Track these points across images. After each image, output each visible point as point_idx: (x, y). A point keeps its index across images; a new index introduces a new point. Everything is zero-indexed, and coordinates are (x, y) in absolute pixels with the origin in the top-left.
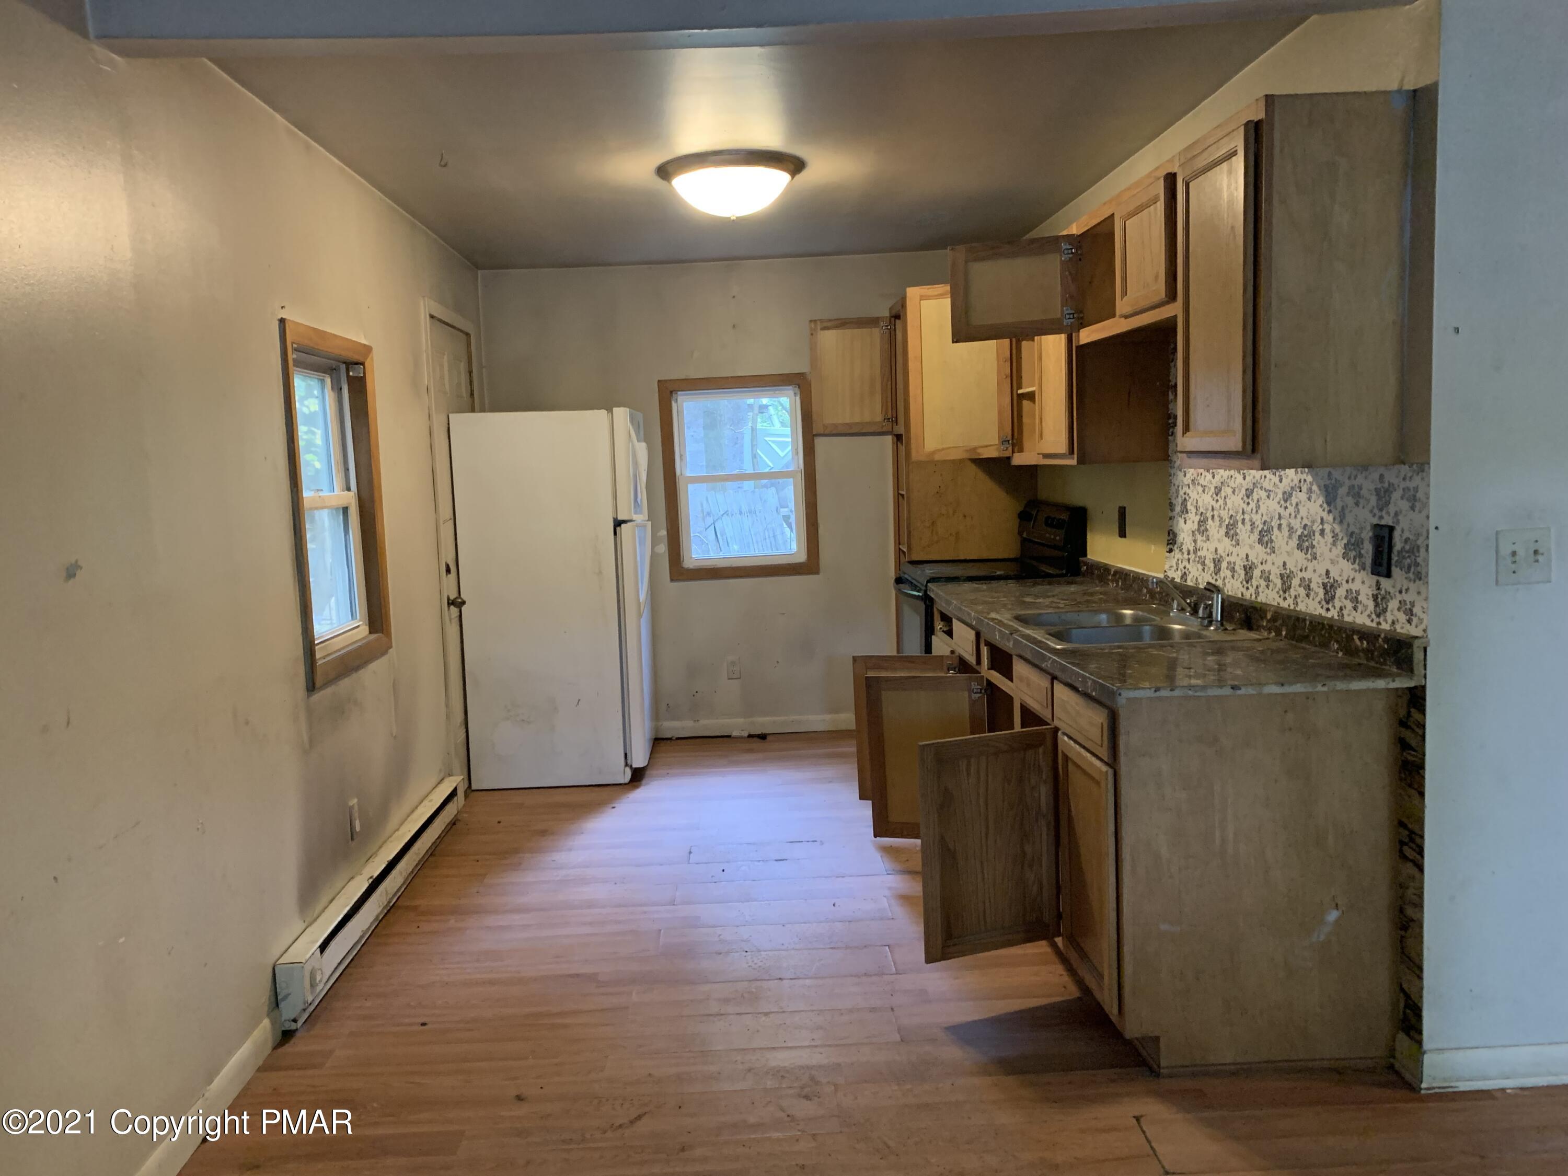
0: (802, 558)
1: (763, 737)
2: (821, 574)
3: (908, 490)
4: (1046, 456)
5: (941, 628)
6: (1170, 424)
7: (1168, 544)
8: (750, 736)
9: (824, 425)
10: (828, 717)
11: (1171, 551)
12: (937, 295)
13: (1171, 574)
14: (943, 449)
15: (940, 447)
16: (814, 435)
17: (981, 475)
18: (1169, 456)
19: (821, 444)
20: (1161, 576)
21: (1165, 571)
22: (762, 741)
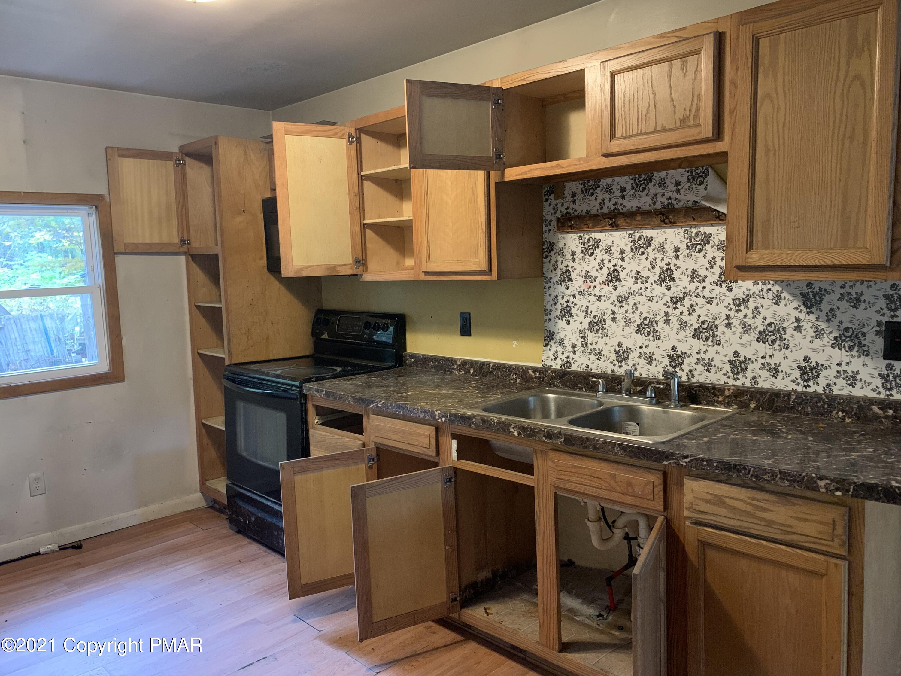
0: (104, 368)
1: (77, 546)
2: (126, 381)
3: (226, 303)
4: (427, 273)
5: (317, 422)
6: (543, 249)
7: (545, 340)
8: (62, 548)
9: (125, 244)
10: (137, 511)
11: (547, 345)
12: (298, 132)
13: (548, 363)
14: (310, 267)
15: (306, 264)
16: (115, 253)
17: (283, 290)
18: (544, 274)
19: (121, 262)
20: (540, 365)
21: (543, 361)
22: (78, 550)
